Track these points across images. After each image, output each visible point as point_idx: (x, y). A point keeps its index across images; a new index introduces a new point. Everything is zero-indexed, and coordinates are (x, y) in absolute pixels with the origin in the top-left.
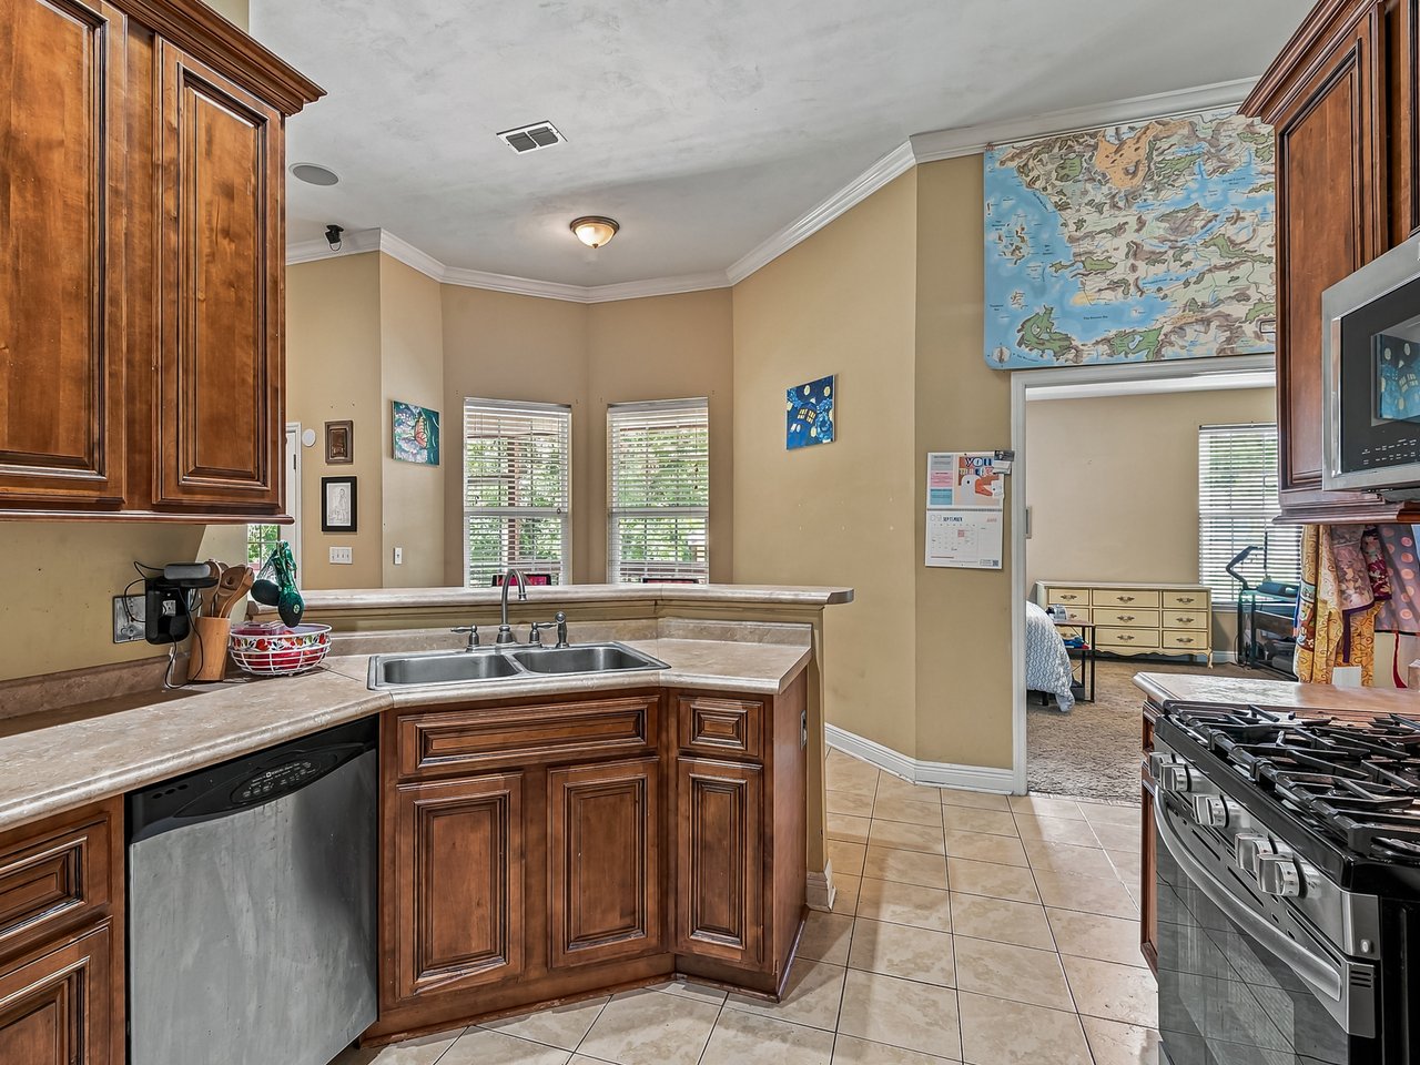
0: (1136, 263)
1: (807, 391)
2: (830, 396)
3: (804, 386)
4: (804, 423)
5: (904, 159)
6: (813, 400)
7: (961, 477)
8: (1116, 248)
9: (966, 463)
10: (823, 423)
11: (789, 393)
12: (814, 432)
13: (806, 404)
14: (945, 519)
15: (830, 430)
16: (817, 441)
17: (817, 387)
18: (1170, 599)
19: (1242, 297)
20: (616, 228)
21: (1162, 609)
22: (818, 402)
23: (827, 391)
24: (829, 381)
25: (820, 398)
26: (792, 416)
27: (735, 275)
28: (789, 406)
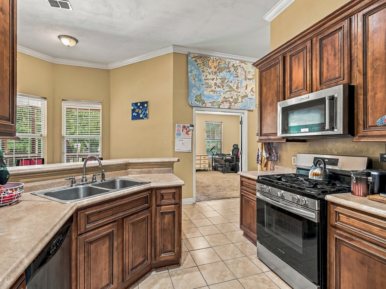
0: (216, 87)
1: (139, 104)
2: (147, 107)
3: (138, 103)
4: (138, 113)
5: (171, 50)
6: (141, 107)
7: (183, 130)
8: (212, 83)
9: (184, 127)
10: (144, 114)
11: (132, 104)
12: (141, 116)
13: (138, 107)
14: (180, 140)
15: (146, 116)
16: (142, 118)
17: (143, 104)
18: (202, 158)
19: (232, 98)
20: (77, 41)
21: (200, 160)
22: (143, 108)
23: (146, 105)
24: (147, 103)
25: (143, 107)
26: (133, 111)
27: (111, 67)
28: (133, 108)
